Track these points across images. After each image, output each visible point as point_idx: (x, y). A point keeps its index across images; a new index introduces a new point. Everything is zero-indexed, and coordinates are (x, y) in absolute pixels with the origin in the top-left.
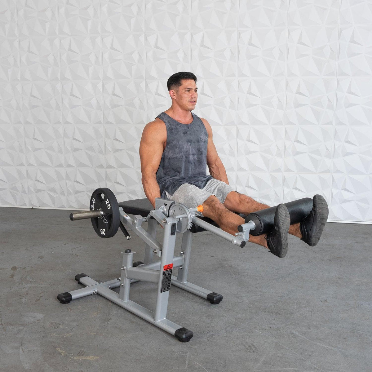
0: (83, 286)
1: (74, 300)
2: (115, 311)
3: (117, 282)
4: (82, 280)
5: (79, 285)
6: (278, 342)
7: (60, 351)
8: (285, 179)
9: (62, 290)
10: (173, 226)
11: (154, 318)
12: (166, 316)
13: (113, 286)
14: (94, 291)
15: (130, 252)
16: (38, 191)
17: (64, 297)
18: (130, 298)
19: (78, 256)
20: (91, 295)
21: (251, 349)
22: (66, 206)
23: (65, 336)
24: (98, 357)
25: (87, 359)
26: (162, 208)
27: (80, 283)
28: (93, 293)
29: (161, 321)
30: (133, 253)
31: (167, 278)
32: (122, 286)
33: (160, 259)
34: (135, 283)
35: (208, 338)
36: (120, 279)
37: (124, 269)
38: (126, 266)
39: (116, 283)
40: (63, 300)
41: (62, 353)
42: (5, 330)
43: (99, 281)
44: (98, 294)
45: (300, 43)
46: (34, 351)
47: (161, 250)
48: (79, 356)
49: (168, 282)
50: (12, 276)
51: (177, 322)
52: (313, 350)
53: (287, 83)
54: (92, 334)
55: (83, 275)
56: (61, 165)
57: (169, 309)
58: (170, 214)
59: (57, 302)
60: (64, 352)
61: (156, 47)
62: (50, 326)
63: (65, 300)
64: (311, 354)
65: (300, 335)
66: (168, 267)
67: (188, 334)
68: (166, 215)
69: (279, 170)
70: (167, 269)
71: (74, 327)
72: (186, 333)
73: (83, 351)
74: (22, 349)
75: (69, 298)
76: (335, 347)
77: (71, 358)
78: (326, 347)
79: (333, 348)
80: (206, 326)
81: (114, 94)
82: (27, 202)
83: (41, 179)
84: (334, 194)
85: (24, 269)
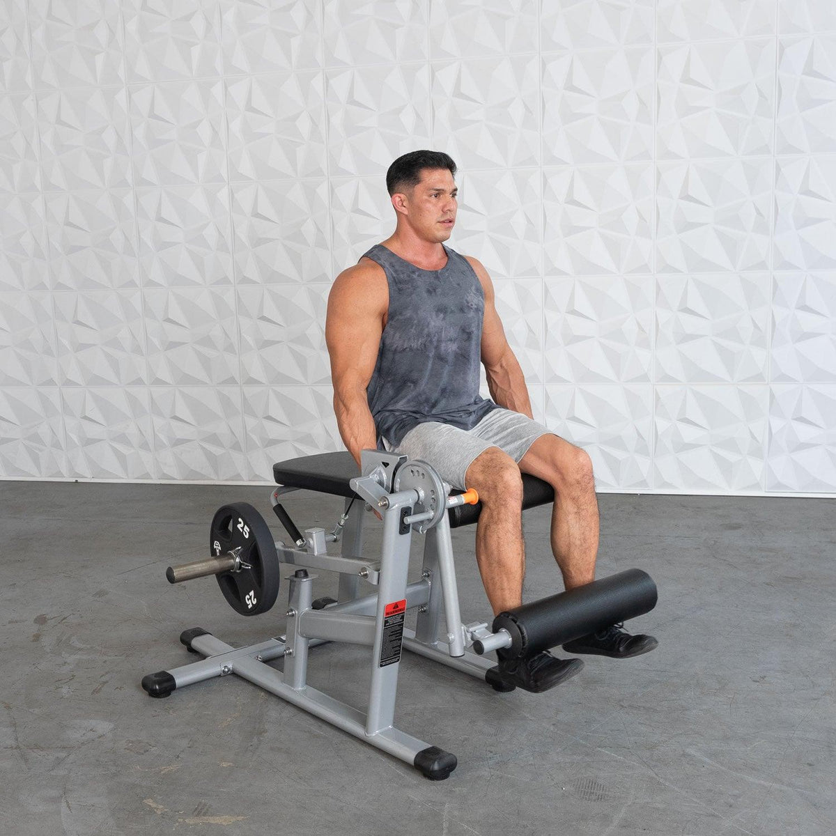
0: (200, 655)
1: (180, 688)
2: (274, 711)
3: (277, 646)
4: (197, 643)
5: (190, 653)
6: (654, 776)
7: (154, 805)
8: (658, 398)
9: (152, 666)
10: (405, 512)
11: (365, 725)
12: (392, 722)
13: (267, 654)
14: (225, 667)
15: (306, 575)
16: (89, 442)
17: (158, 683)
18: (309, 681)
20: (220, 676)
21: (591, 793)
22: (153, 476)
23: (163, 770)
24: (240, 818)
25: (216, 822)
26: (378, 472)
27: (192, 650)
28: (224, 671)
29: (381, 733)
30: (312, 576)
31: (393, 632)
32: (290, 654)
33: (375, 590)
34: (318, 647)
35: (492, 770)
36: (283, 638)
37: (293, 615)
38: (298, 609)
39: (274, 647)
40: (156, 689)
41: (157, 809)
42: (26, 761)
43: (235, 645)
44: (235, 674)
45: (687, 79)
46: (93, 806)
47: (378, 570)
48: (198, 815)
49: (395, 644)
50: (37, 638)
51: (420, 734)
52: (736, 792)
53: (659, 174)
54: (225, 765)
55: (199, 632)
56: (139, 382)
57: (398, 705)
58: (397, 486)
59: (142, 696)
60: (161, 806)
61: (352, 101)
62: (128, 749)
63: (160, 689)
64: (732, 801)
65: (707, 760)
66: (394, 608)
67: (445, 761)
68: (387, 489)
69: (644, 378)
70: (394, 612)
71: (183, 751)
72: (441, 758)
73: (205, 805)
74: (67, 802)
75: (169, 684)
76: (789, 785)
77: (177, 821)
78: (767, 784)
79: (784, 788)
80: (486, 743)
81: (257, 215)
82: (64, 469)
83: (95, 414)
84: (774, 431)
85: (62, 620)
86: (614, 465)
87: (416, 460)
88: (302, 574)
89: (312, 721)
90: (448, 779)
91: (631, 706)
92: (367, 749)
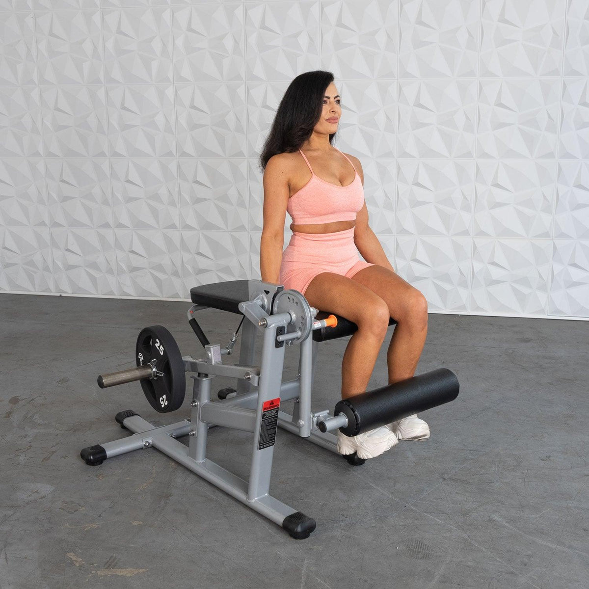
1: (110, 458)
2: (180, 478)
4: (127, 422)
5: (123, 430)
6: (467, 538)
7: (74, 558)
8: (475, 247)
9: (90, 440)
10: (280, 330)
11: (247, 492)
12: (268, 491)
13: (180, 432)
14: (147, 442)
15: (206, 376)
16: (70, 267)
17: (93, 454)
18: (208, 456)
20: (142, 449)
21: (419, 552)
22: (116, 293)
23: (87, 527)
24: (141, 571)
25: (122, 574)
26: (261, 298)
27: (124, 427)
28: (145, 445)
29: (259, 500)
30: (210, 377)
31: (270, 423)
32: (194, 435)
33: (257, 389)
34: (213, 429)
35: (343, 531)
37: (196, 406)
38: (199, 400)
39: (185, 427)
40: (91, 459)
41: (76, 561)
44: (153, 448)
45: (502, 20)
46: (26, 558)
47: (258, 375)
48: (108, 567)
49: (271, 432)
50: (9, 415)
52: (530, 552)
54: (136, 523)
55: (130, 414)
58: (275, 309)
59: (81, 463)
60: (80, 559)
61: (264, 27)
62: (62, 509)
63: (94, 459)
64: (527, 561)
65: (507, 524)
66: (271, 404)
67: (306, 524)
68: (267, 312)
69: (466, 233)
70: (270, 408)
71: (104, 511)
72: (303, 522)
73: (115, 558)
74: (6, 554)
75: (101, 455)
76: (570, 547)
77: (91, 572)
78: (553, 546)
79: (566, 550)
80: (340, 508)
81: (194, 107)
82: (52, 286)
83: (75, 248)
84: (555, 273)
85: (30, 401)
86: (443, 294)
87: (290, 290)
88: (203, 376)
89: (208, 487)
90: (308, 538)
91: (451, 479)
92: (248, 512)
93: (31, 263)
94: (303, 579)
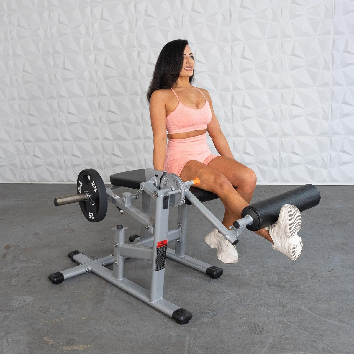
0: (77, 263)
1: (66, 279)
2: (109, 290)
4: (76, 257)
6: (285, 320)
7: (48, 340)
8: (282, 143)
9: (54, 269)
10: (166, 198)
11: (149, 297)
12: (162, 296)
13: (107, 262)
14: (88, 269)
15: (122, 227)
16: (37, 166)
17: (56, 278)
18: (124, 276)
19: (73, 231)
20: (85, 273)
21: (256, 330)
22: (64, 180)
23: (55, 321)
24: (88, 346)
25: (77, 349)
26: (153, 179)
27: (74, 261)
28: (87, 271)
29: (157, 302)
30: (125, 228)
31: (162, 255)
32: (116, 264)
33: (153, 235)
34: (127, 260)
35: (209, 319)
37: (116, 246)
38: (118, 243)
39: (110, 259)
40: (55, 280)
41: (49, 342)
43: (93, 258)
44: (92, 272)
47: (154, 226)
48: (68, 345)
49: (163, 260)
50: (5, 255)
52: (324, 328)
54: (83, 318)
55: (77, 252)
58: (162, 186)
59: (49, 283)
60: (51, 341)
61: (147, 14)
62: (39, 311)
63: (57, 280)
64: (322, 333)
65: (309, 311)
66: (162, 244)
67: (186, 316)
68: (157, 187)
69: (276, 135)
70: (161, 246)
71: (64, 311)
72: (184, 314)
73: (72, 339)
74: (7, 339)
75: (61, 278)
76: (349, 324)
77: (58, 348)
78: (338, 324)
79: (346, 326)
81: (107, 66)
82: (26, 178)
83: (39, 154)
84: (332, 157)
85: (17, 247)
86: (263, 172)
88: (120, 227)
89: (126, 295)
90: (188, 324)
91: (273, 285)
92: (151, 309)
93: (14, 165)
94: (186, 348)
